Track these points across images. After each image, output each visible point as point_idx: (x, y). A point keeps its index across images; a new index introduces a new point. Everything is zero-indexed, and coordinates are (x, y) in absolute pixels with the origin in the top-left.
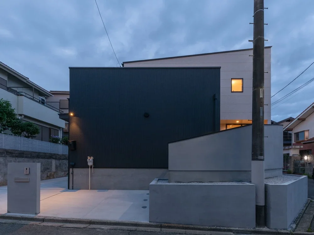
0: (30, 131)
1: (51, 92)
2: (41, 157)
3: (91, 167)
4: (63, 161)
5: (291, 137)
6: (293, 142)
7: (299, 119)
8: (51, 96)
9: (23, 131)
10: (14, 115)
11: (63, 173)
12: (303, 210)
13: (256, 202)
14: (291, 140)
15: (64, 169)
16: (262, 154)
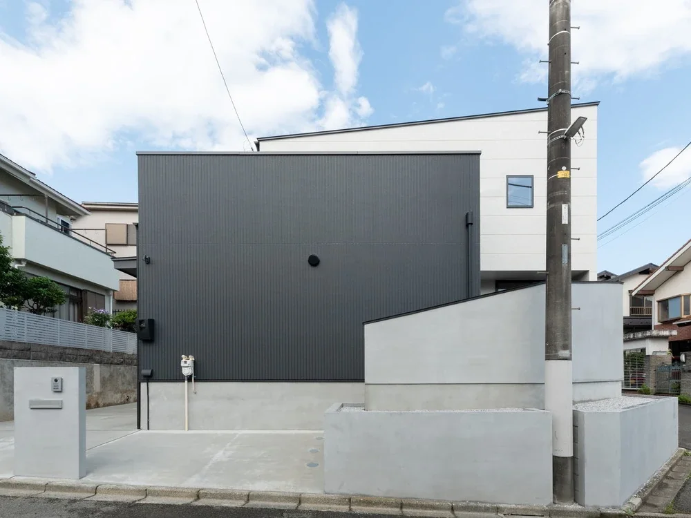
0: (43, 298)
1: (86, 206)
2: (69, 358)
3: (189, 379)
4: (118, 367)
5: (650, 311)
6: (655, 321)
7: (668, 268)
8: (86, 214)
9: (27, 297)
10: (8, 260)
11: (119, 396)
12: (663, 471)
13: (554, 450)
14: (650, 317)
15: (121, 387)
16: (566, 347)
